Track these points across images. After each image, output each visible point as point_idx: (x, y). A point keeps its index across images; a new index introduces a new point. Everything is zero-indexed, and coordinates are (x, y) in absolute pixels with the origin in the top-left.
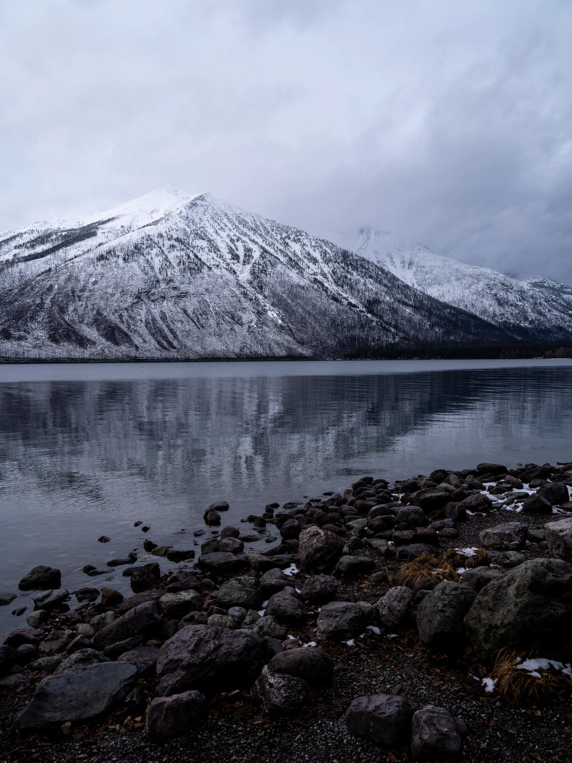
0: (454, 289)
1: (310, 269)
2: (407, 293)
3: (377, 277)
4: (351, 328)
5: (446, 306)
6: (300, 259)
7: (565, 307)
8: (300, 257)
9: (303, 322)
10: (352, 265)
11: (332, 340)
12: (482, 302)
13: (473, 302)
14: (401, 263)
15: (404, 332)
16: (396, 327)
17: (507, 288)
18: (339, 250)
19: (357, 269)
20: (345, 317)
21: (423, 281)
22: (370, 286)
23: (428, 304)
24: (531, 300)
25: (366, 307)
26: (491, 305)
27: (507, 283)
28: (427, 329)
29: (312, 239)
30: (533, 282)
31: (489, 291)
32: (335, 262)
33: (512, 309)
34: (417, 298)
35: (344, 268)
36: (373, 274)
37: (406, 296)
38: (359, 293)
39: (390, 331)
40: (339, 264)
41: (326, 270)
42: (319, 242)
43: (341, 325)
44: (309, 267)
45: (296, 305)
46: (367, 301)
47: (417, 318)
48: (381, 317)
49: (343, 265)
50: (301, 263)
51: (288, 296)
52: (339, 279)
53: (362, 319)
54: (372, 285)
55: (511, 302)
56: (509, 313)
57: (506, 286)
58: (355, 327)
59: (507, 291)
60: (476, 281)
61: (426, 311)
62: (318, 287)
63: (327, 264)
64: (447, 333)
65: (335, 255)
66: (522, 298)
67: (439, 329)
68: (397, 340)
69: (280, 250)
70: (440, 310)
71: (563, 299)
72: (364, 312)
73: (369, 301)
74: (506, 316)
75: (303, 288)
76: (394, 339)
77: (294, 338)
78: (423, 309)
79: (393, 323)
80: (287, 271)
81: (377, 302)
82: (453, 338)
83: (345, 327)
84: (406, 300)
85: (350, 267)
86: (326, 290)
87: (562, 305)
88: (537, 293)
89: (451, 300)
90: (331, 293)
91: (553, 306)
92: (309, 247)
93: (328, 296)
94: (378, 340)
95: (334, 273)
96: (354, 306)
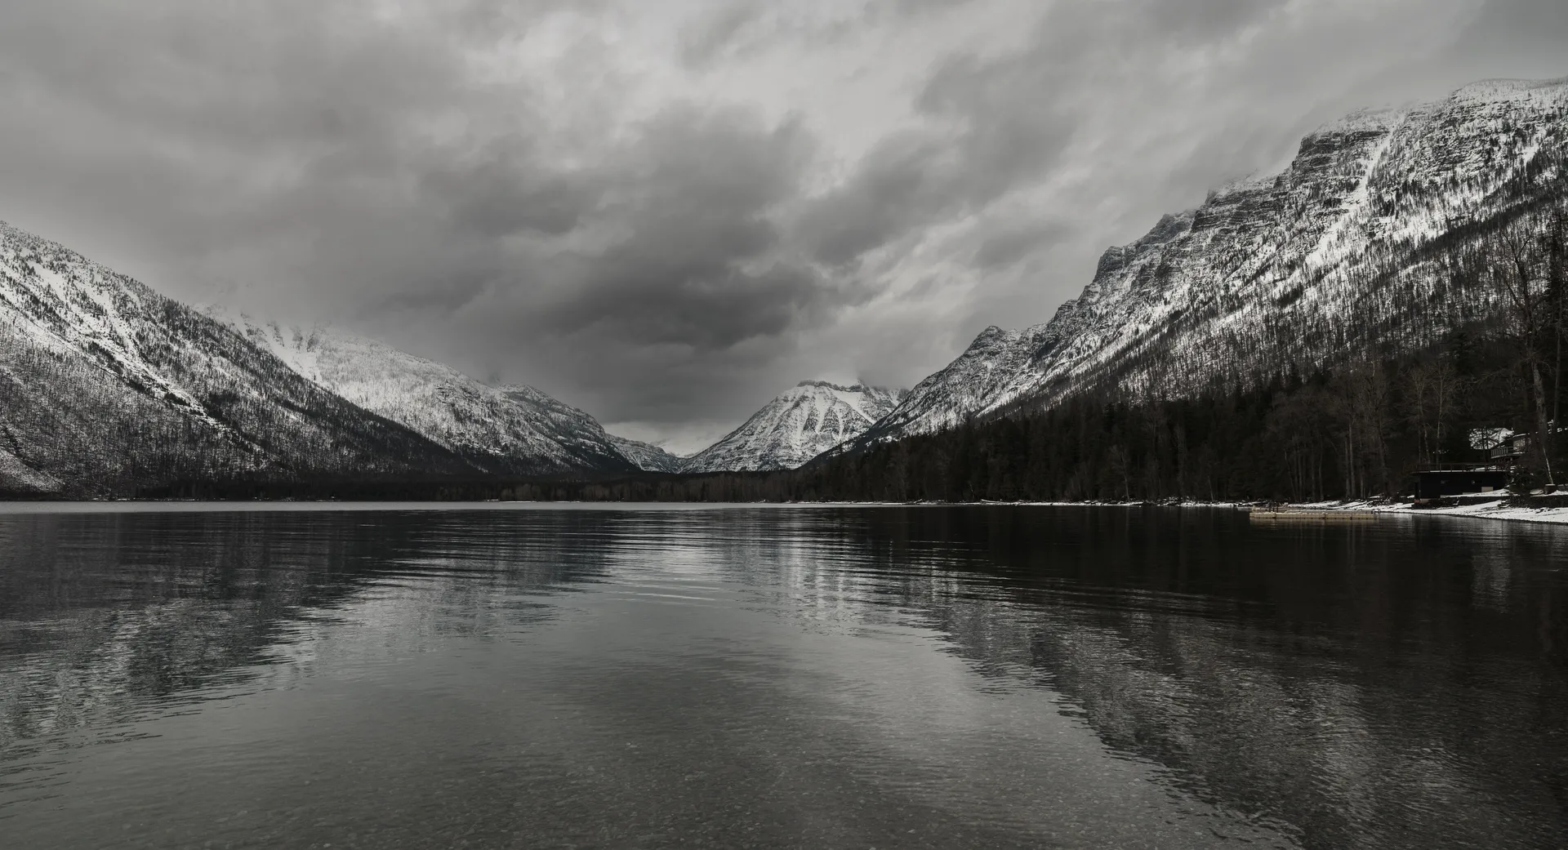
0: (386, 390)
1: (84, 325)
2: (296, 388)
3: (238, 356)
4: (164, 440)
5: (368, 415)
6: (61, 304)
7: (553, 429)
8: (62, 298)
9: (48, 422)
10: (184, 329)
11: (116, 463)
12: (430, 414)
13: (417, 413)
14: (295, 340)
15: (281, 452)
16: (264, 444)
17: (471, 396)
18: (158, 299)
19: (195, 337)
20: (155, 420)
21: (333, 373)
22: (221, 371)
23: (334, 409)
24: (505, 416)
25: (205, 404)
26: (444, 420)
27: (470, 389)
28: (326, 450)
29: (96, 270)
30: (511, 391)
31: (442, 398)
32: (146, 320)
33: (476, 427)
34: (315, 398)
35: (165, 332)
36: (231, 350)
37: (291, 392)
38: (194, 379)
39: (251, 451)
40: (155, 323)
41: (123, 330)
42: (112, 277)
43: (143, 435)
44: (81, 321)
45: (34, 390)
46: (210, 395)
47: (309, 430)
48: (236, 426)
49: (165, 327)
50: (63, 311)
51: (13, 370)
52: (151, 350)
53: (193, 426)
54: (225, 372)
55: (476, 418)
56: (471, 433)
57: (470, 393)
58: (175, 440)
59: (471, 400)
60: (423, 382)
61: (330, 420)
62: (99, 359)
63: (127, 320)
64: (363, 458)
65: (149, 306)
66: (493, 412)
67: (349, 452)
68: (263, 466)
69: (10, 279)
70: (356, 422)
71: (550, 418)
72: (202, 415)
73: (214, 397)
74: (468, 437)
75: (59, 358)
76: (257, 464)
77: (18, 455)
78: (324, 417)
79: (260, 436)
80: (21, 320)
81: (232, 398)
82: (373, 466)
83: (151, 439)
84: (292, 401)
85: (180, 331)
86: (118, 367)
87: (549, 427)
88: (514, 408)
89: (379, 407)
90: (129, 374)
91: (536, 428)
92: (87, 283)
93: (121, 379)
94: (223, 465)
95: (141, 337)
96: (180, 402)
